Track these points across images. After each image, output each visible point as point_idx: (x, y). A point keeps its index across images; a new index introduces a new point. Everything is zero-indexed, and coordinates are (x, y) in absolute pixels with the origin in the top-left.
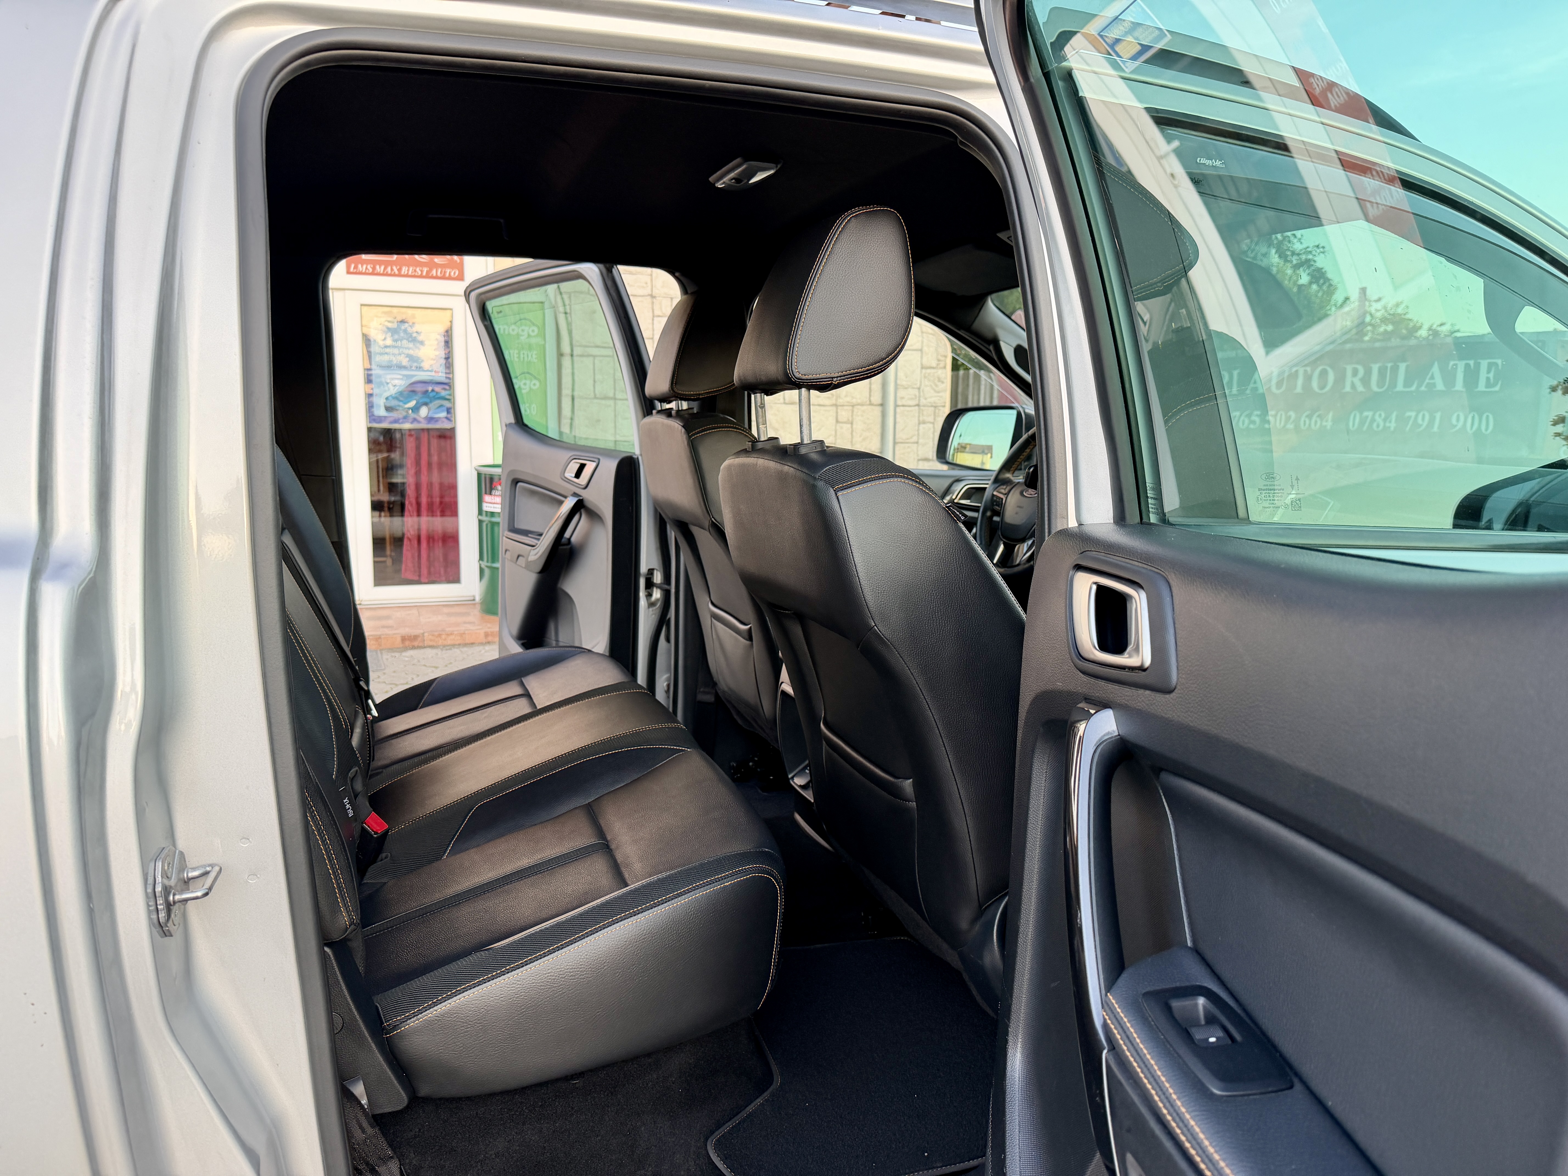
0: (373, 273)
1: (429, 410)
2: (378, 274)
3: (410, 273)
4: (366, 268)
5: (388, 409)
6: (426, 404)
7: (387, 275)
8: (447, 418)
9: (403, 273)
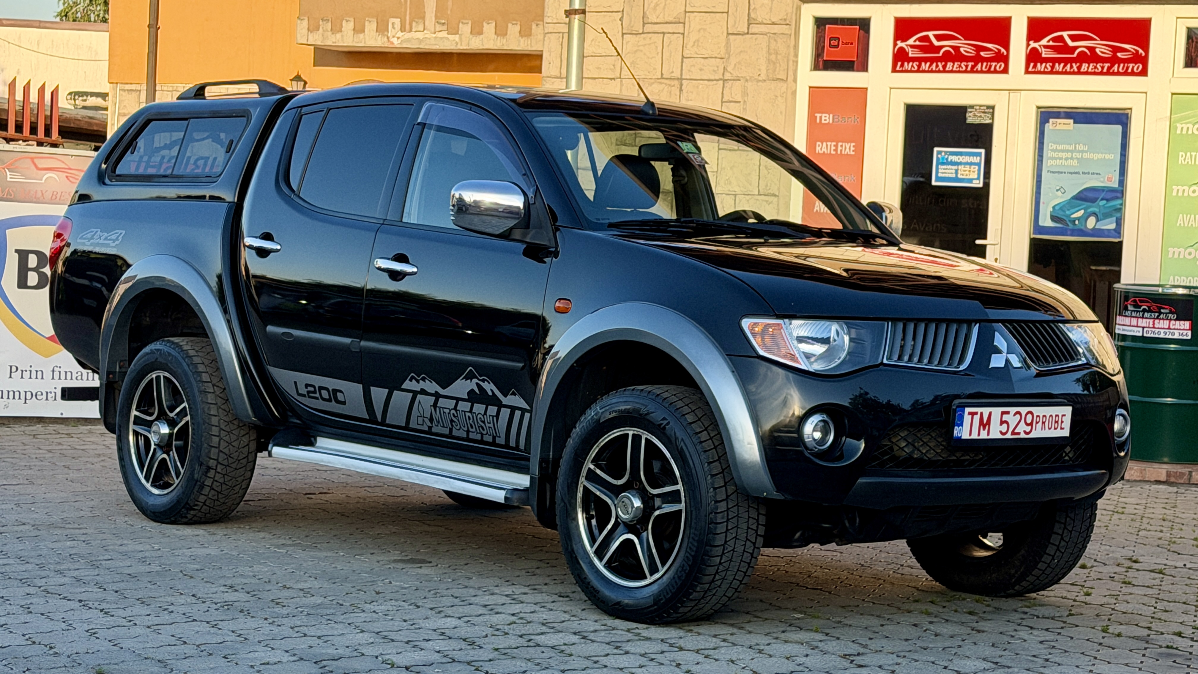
0: (1052, 72)
1: (1097, 221)
2: (1058, 73)
3: (1090, 70)
4: (1046, 67)
5: (1054, 218)
6: (1094, 214)
7: (1066, 73)
8: (1114, 230)
9: (1082, 70)
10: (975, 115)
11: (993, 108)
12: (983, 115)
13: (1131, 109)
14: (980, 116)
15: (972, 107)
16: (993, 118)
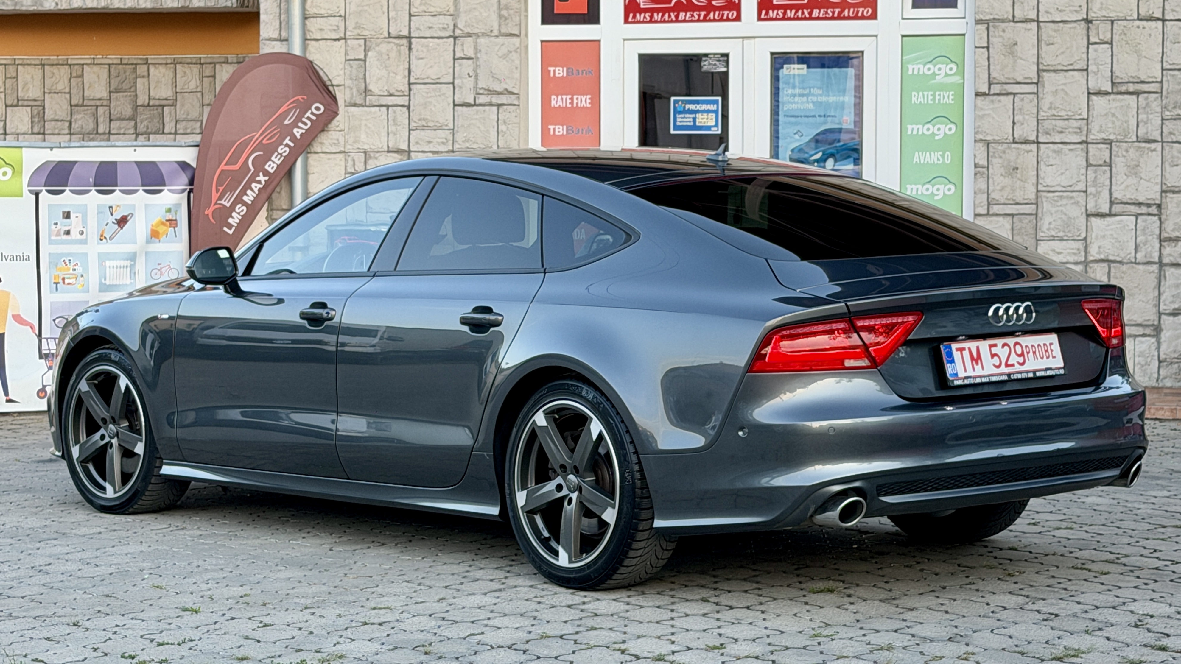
0: (784, 19)
1: (836, 161)
2: (789, 19)
4: (777, 14)
6: (832, 155)
9: (813, 16)
10: (710, 64)
11: (726, 55)
12: (717, 63)
13: (862, 52)
14: (715, 65)
15: (706, 55)
16: (727, 66)
